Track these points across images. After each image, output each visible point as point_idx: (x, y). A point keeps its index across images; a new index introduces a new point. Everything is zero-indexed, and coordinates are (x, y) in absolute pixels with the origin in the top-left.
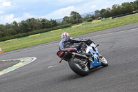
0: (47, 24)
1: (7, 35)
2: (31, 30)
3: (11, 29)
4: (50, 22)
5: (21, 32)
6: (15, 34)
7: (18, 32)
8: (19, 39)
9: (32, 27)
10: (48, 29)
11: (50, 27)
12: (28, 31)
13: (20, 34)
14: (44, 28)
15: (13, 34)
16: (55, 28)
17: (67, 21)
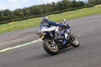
0: (77, 4)
1: (47, 12)
2: (65, 9)
3: (50, 8)
4: (79, 2)
5: (57, 10)
6: (53, 11)
7: (55, 10)
8: (56, 15)
9: (65, 6)
10: (77, 8)
11: (79, 6)
12: (62, 9)
13: (56, 11)
14: (74, 7)
15: (51, 11)
16: (82, 7)
17: (92, 2)
